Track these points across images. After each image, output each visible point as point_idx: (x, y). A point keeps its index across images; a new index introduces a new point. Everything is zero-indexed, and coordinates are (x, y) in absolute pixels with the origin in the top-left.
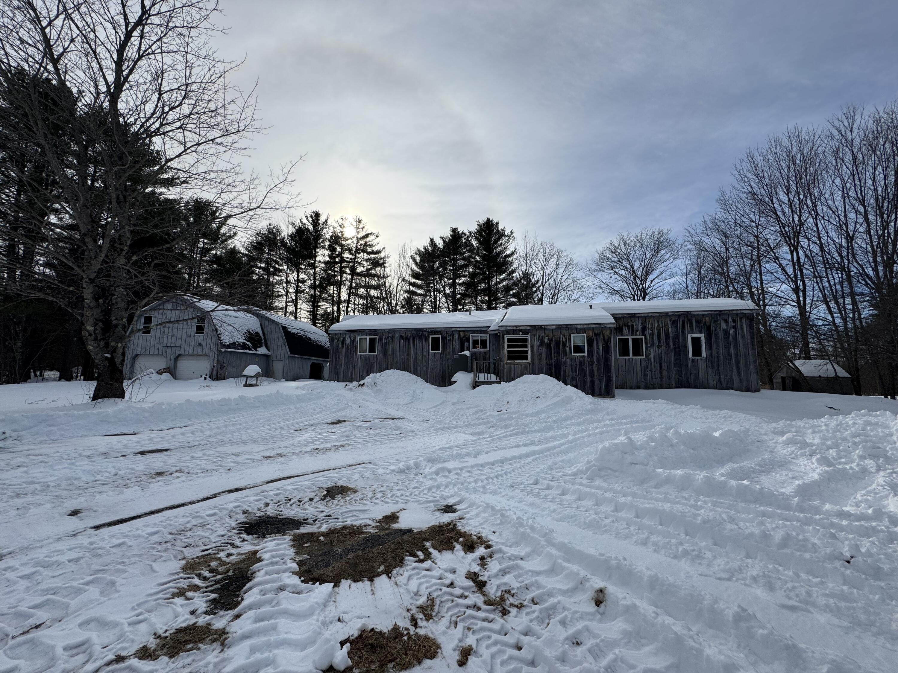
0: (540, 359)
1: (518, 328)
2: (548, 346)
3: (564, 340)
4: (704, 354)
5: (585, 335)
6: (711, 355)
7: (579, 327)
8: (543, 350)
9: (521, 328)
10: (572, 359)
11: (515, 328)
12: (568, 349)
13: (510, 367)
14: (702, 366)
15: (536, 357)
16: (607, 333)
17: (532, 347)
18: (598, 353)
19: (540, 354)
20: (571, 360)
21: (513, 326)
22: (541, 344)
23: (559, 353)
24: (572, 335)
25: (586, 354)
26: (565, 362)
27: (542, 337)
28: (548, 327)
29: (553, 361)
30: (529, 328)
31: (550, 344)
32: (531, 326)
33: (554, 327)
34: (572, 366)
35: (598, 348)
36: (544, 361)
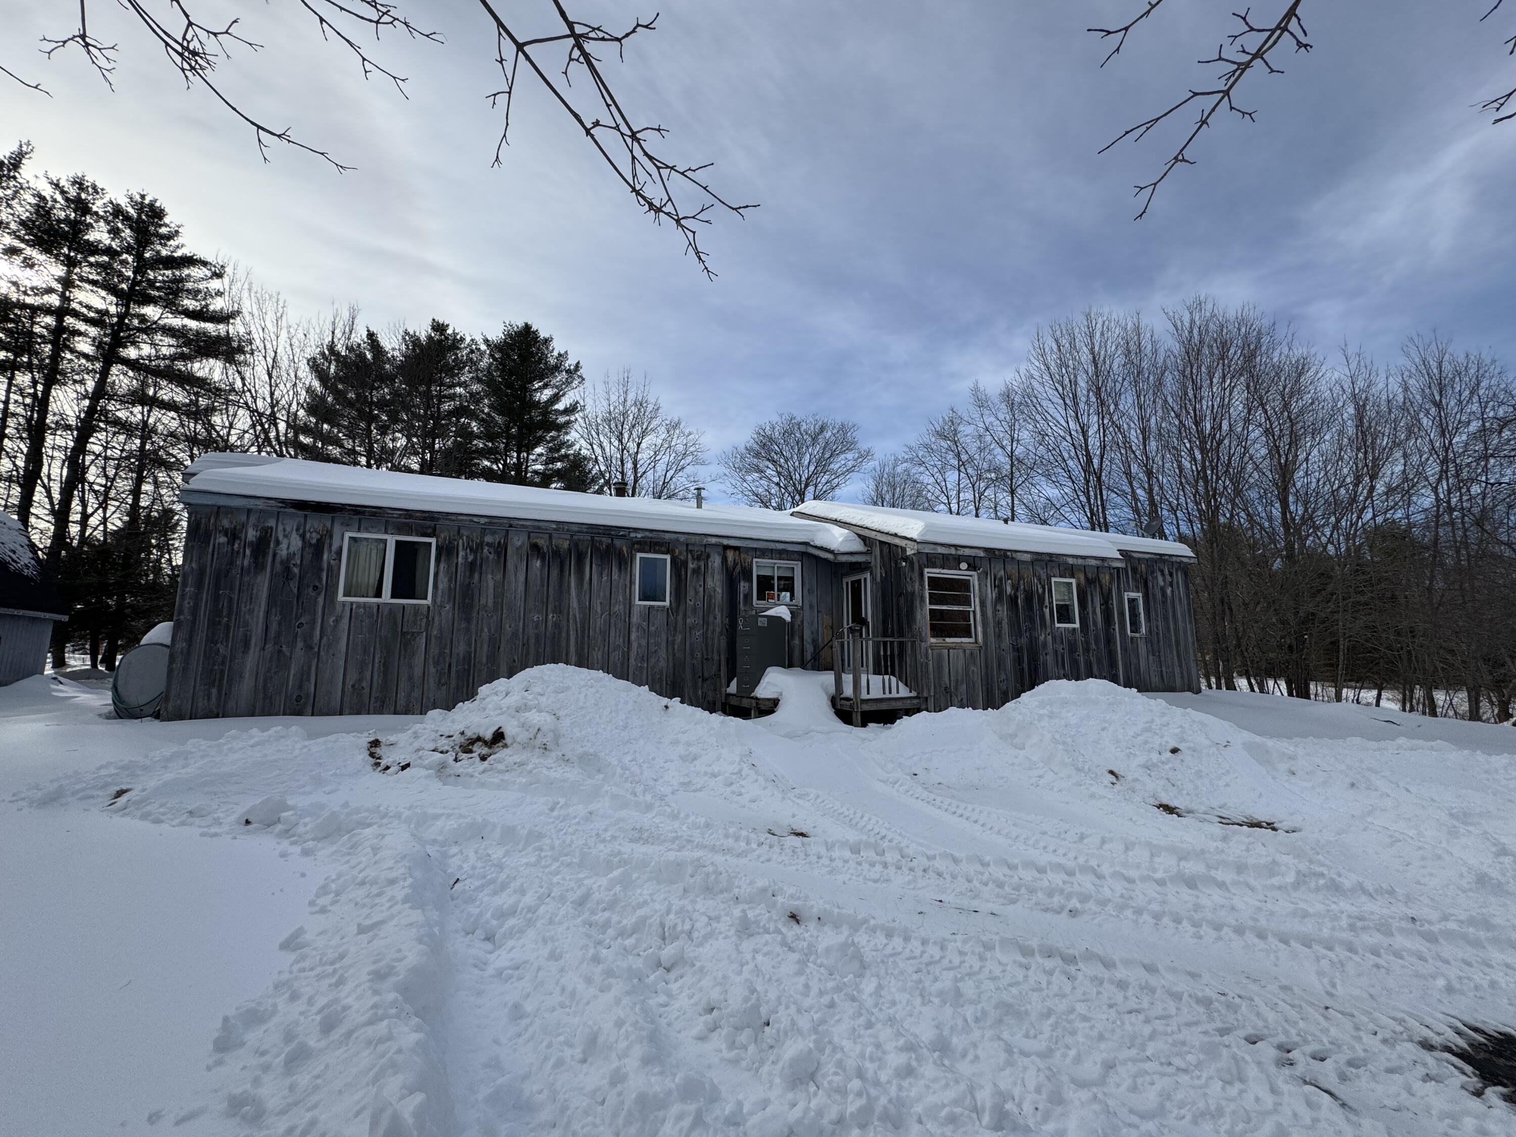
0: (999, 636)
1: (961, 552)
2: (1013, 600)
3: (1040, 590)
4: (1143, 630)
5: (1073, 581)
6: (1150, 631)
8: (1004, 612)
9: (967, 552)
10: (1057, 637)
11: (953, 551)
12: (1047, 611)
13: (940, 656)
14: (1142, 648)
15: (991, 631)
16: (1105, 578)
17: (983, 604)
18: (1095, 623)
19: (999, 623)
20: (1054, 638)
21: (950, 546)
22: (999, 599)
23: (1031, 620)
24: (1053, 580)
25: (1077, 625)
26: (1045, 644)
27: (1001, 579)
29: (1024, 641)
30: (982, 554)
31: (1016, 598)
32: (986, 550)
34: (1056, 652)
35: (1094, 612)
36: (1007, 642)
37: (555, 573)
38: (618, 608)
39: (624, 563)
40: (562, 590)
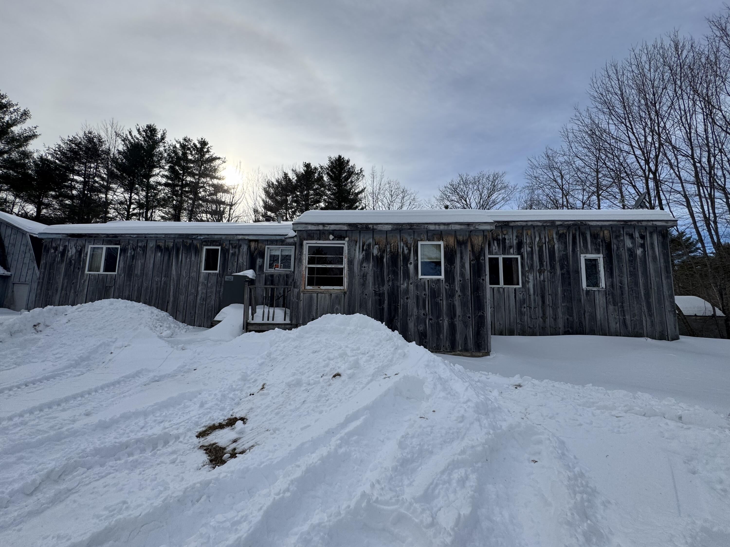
0: (364, 285)
1: (327, 228)
2: (379, 260)
3: (406, 251)
4: (603, 284)
5: (441, 243)
6: (612, 285)
7: (432, 227)
8: (370, 268)
9: (333, 227)
10: (419, 285)
11: (321, 227)
12: (411, 267)
13: (311, 298)
14: (600, 300)
15: (357, 280)
16: (478, 240)
17: (351, 262)
18: (462, 275)
19: (364, 276)
20: (417, 287)
21: (318, 224)
22: (366, 258)
23: (395, 273)
24: (420, 243)
25: (442, 277)
26: (407, 291)
27: (369, 245)
28: (379, 227)
29: (386, 288)
30: (346, 228)
31: (382, 257)
32: (349, 225)
33: (389, 228)
34: (418, 297)
35: (463, 266)
36: (370, 288)
37: (166, 258)
38: (193, 274)
39: (198, 252)
40: (169, 266)
